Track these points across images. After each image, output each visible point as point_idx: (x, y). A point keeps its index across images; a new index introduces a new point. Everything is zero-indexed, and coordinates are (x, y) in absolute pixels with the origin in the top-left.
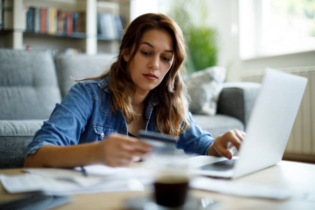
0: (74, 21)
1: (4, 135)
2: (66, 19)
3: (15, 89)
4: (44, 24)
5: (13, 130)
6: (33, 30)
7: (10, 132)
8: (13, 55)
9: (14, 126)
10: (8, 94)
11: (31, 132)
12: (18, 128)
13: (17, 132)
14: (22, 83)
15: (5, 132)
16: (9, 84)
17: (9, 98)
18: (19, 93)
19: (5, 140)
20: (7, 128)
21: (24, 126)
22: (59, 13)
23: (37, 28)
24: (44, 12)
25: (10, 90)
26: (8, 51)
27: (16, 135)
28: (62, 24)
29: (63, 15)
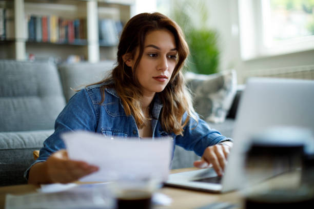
0: (75, 29)
1: (12, 148)
2: (67, 26)
3: (21, 100)
4: (46, 33)
5: (21, 143)
6: (35, 38)
7: (18, 145)
8: (17, 66)
9: (22, 138)
10: (14, 105)
11: (39, 143)
12: (27, 141)
13: (25, 144)
14: (27, 94)
15: (13, 145)
16: (15, 95)
17: (15, 109)
18: (25, 103)
19: (15, 153)
20: (16, 140)
21: (31, 137)
22: (60, 22)
23: (39, 37)
24: (45, 21)
25: (15, 101)
26: (12, 62)
27: (24, 147)
28: (63, 32)
29: (64, 23)
